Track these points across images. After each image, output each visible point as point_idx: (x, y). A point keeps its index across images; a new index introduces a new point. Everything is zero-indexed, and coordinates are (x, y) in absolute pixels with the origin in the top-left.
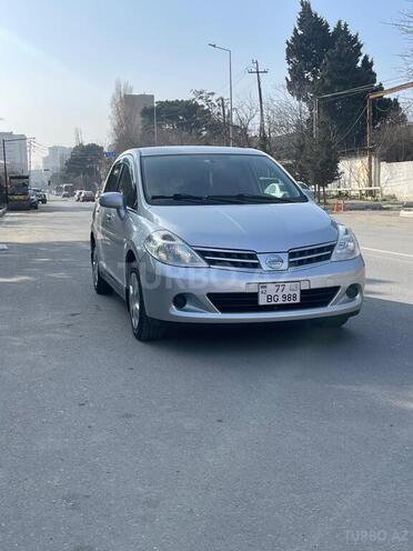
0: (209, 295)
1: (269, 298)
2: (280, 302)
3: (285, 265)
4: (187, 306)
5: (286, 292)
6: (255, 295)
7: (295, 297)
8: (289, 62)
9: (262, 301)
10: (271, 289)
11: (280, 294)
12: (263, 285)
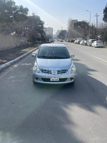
0: (41, 78)
1: (52, 80)
2: (55, 80)
3: (56, 74)
4: (38, 80)
5: (56, 79)
6: (50, 79)
7: (58, 80)
8: (104, 14)
9: (51, 80)
10: (53, 78)
11: (55, 79)
12: (52, 77)
